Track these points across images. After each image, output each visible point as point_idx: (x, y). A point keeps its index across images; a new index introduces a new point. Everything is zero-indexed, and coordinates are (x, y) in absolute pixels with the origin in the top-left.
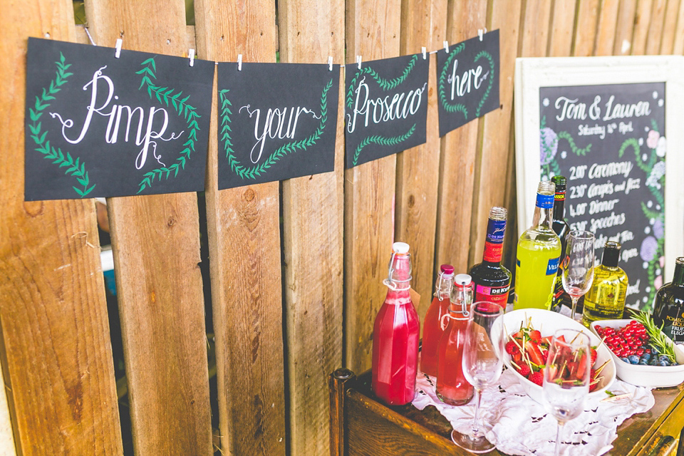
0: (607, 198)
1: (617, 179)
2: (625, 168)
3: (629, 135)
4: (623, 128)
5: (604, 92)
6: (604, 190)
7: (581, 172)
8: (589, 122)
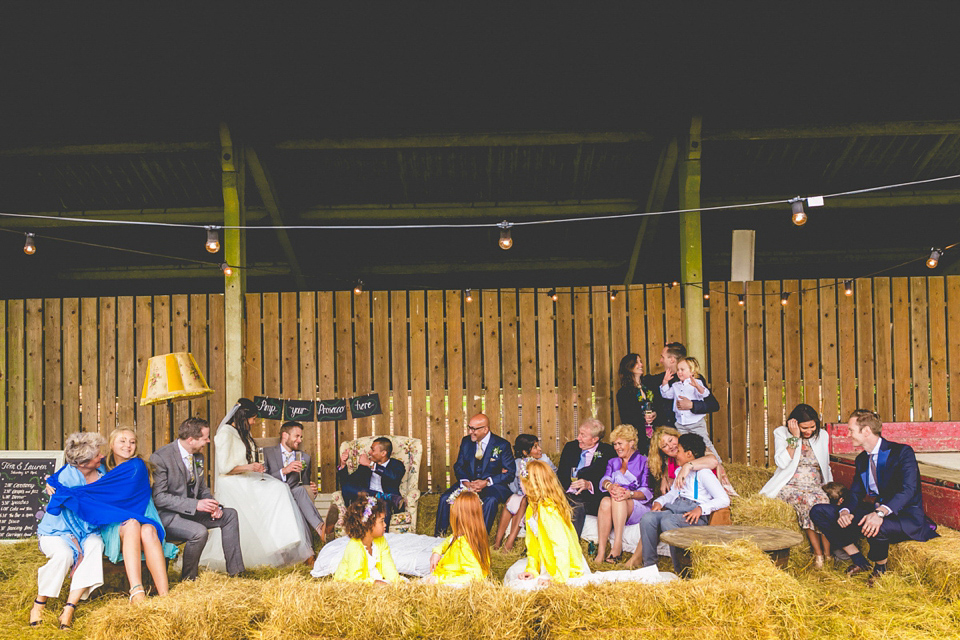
0: (21, 494)
1: (28, 489)
2: (32, 486)
3: (34, 475)
4: (32, 473)
5: (25, 461)
6: (20, 492)
7: (10, 485)
8: (16, 470)
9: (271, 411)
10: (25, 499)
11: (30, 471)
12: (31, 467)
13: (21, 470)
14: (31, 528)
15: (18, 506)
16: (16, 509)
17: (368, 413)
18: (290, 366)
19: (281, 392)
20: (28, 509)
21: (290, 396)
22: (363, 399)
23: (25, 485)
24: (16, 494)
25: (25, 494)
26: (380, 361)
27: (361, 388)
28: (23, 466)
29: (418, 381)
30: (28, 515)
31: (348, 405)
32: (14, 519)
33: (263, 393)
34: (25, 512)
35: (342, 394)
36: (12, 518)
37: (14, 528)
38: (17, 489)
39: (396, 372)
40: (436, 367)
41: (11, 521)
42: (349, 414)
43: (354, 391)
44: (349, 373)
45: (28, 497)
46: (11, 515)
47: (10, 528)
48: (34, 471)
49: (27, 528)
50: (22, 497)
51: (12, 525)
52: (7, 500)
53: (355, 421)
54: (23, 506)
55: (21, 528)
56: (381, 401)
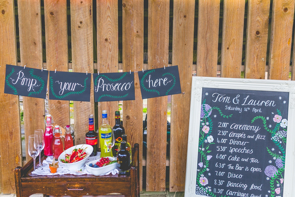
2: (255, 128)
4: (255, 110)
5: (243, 93)
6: (240, 135)
7: (225, 125)
8: (231, 104)
9: (31, 86)
10: (247, 146)
11: (251, 107)
12: (252, 102)
13: (239, 106)
14: (259, 188)
15: (239, 155)
16: (235, 159)
17: (163, 91)
18: (56, 24)
19: (44, 61)
20: (253, 160)
21: (57, 66)
22: (158, 73)
23: (246, 127)
24: (235, 138)
25: (246, 140)
26: (182, 20)
27: (154, 57)
28: (242, 101)
29: (231, 50)
30: (254, 170)
31: (137, 80)
32: (234, 171)
33: (19, 61)
34: (250, 165)
35: (128, 66)
36: (232, 171)
37: (236, 185)
38: (235, 131)
39: (204, 37)
40: (258, 33)
41: (231, 175)
42: (138, 92)
43: (146, 62)
44: (138, 36)
45: (251, 144)
46: (231, 167)
47: (230, 184)
48: (257, 107)
49: (253, 187)
50: (243, 143)
51: (234, 180)
52: (223, 145)
53: (145, 101)
54: (245, 155)
55: (245, 187)
56: (181, 76)
